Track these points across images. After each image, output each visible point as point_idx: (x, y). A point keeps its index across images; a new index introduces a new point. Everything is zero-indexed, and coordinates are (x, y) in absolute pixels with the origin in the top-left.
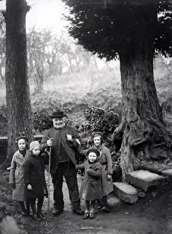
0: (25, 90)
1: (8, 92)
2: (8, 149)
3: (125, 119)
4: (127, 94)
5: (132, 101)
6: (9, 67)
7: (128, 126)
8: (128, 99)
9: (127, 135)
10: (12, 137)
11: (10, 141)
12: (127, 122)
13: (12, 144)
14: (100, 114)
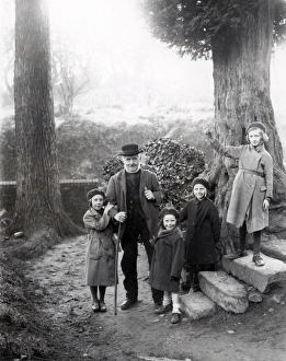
0: (47, 106)
1: (18, 110)
2: (17, 203)
3: (221, 162)
4: (226, 119)
5: (233, 131)
6: (20, 68)
7: (226, 174)
8: (228, 128)
9: (224, 188)
10: (24, 183)
11: (20, 189)
12: (223, 166)
13: (24, 195)
14: (173, 151)
